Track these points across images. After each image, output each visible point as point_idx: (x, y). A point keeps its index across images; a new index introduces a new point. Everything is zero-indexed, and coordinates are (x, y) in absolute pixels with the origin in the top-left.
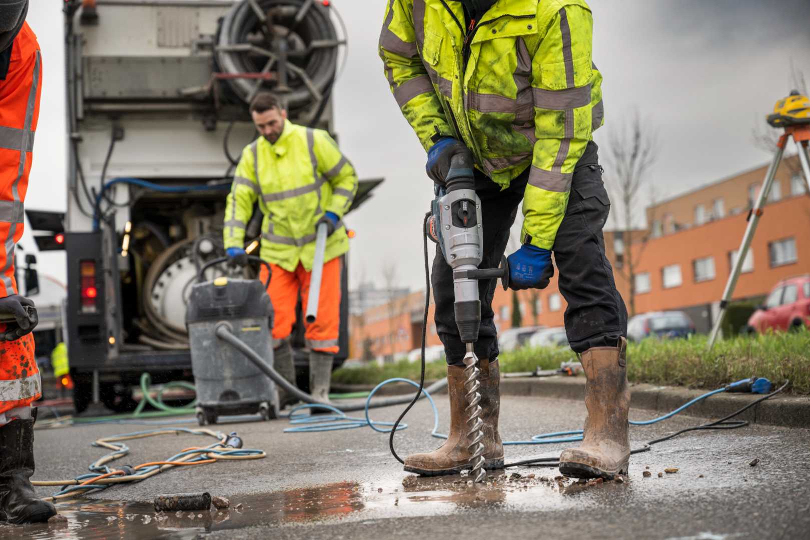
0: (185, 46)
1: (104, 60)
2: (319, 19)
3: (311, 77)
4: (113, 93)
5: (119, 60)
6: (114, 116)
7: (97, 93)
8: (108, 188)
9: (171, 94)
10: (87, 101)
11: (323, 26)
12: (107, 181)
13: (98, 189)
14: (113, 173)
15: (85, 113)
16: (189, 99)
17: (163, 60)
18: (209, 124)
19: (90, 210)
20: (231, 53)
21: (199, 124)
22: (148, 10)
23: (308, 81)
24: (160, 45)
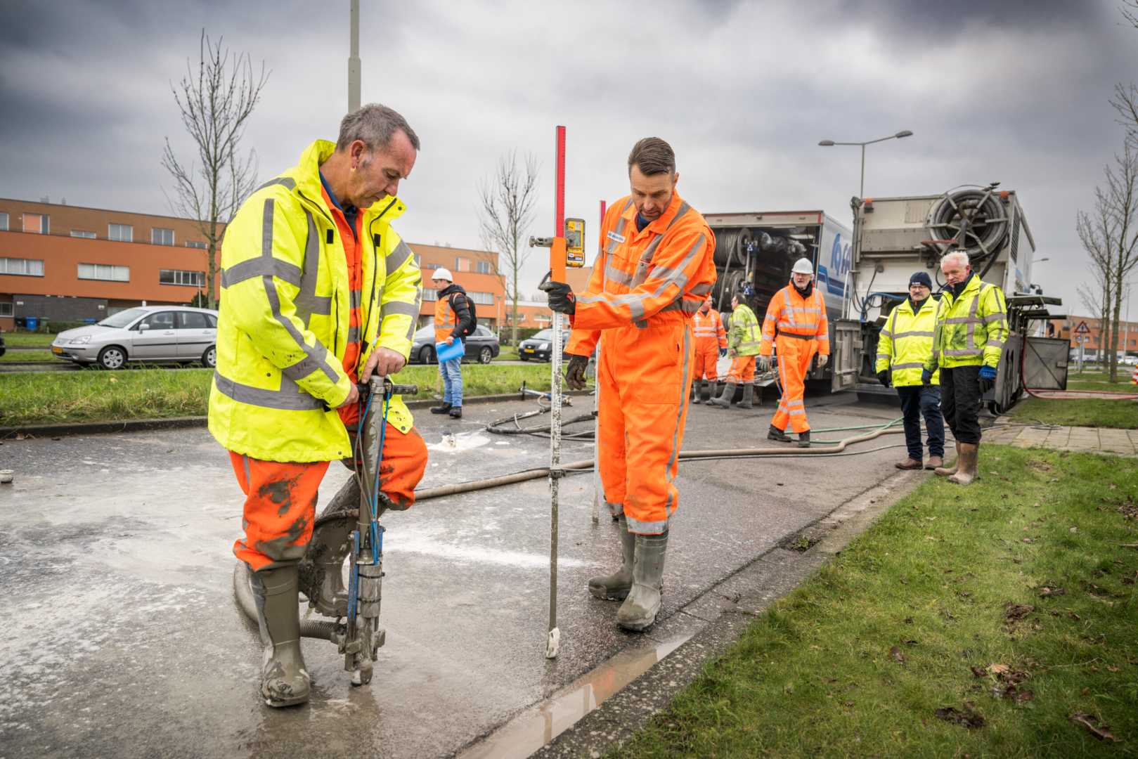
0: (921, 222)
1: (872, 232)
2: (992, 206)
3: (983, 242)
4: (875, 249)
5: (881, 231)
6: (877, 260)
7: (867, 249)
8: (871, 297)
9: (908, 248)
10: (862, 253)
11: (994, 210)
12: (870, 294)
13: (865, 299)
14: (874, 290)
15: (861, 259)
16: (917, 251)
17: (905, 231)
18: (930, 264)
19: (860, 310)
20: (934, 228)
21: (925, 264)
22: (901, 202)
23: (980, 243)
24: (906, 222)
